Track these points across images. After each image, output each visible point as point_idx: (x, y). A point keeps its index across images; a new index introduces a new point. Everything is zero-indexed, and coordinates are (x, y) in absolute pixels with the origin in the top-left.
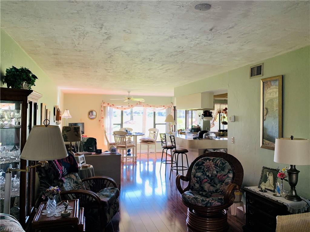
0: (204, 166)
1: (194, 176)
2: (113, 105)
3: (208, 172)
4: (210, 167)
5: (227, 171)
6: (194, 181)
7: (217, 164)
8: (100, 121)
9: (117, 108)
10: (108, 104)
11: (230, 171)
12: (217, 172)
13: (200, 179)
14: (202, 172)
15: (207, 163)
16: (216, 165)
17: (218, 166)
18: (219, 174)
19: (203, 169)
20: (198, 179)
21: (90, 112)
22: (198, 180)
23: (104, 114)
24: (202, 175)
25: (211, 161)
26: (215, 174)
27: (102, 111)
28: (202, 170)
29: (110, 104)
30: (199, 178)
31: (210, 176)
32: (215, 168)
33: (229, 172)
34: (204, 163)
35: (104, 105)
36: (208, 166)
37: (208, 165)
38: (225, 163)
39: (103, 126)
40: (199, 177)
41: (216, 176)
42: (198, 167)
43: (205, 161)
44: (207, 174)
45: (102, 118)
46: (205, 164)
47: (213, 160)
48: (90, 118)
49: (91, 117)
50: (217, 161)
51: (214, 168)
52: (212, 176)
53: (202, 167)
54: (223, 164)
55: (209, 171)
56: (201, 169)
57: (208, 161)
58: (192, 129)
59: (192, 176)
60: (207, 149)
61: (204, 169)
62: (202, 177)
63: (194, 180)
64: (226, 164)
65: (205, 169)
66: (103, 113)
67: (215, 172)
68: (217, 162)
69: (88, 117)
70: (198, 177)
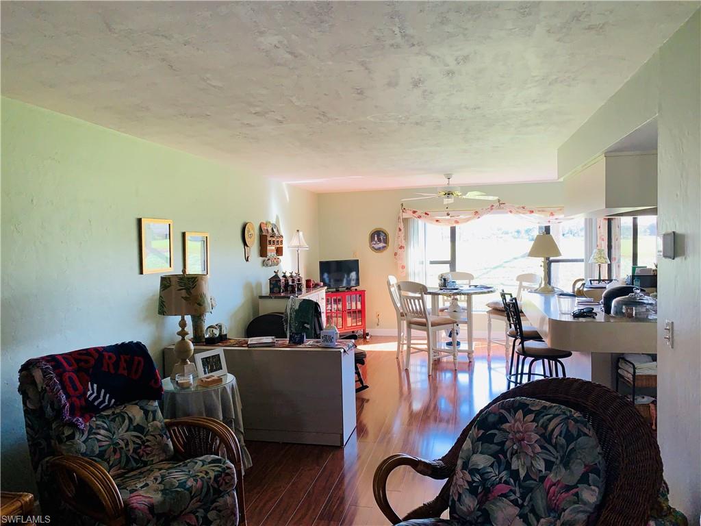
0: (504, 431)
1: (465, 466)
2: (426, 214)
3: (518, 458)
4: (523, 440)
5: (578, 469)
6: (460, 482)
7: (547, 434)
8: (396, 254)
9: (437, 221)
10: (414, 212)
11: (592, 476)
12: (549, 465)
13: (484, 480)
14: (494, 455)
15: (516, 422)
16: (546, 438)
17: (550, 443)
18: (552, 477)
19: (497, 444)
20: (477, 478)
21: (375, 232)
22: (475, 482)
23: (406, 238)
24: (492, 466)
25: (531, 417)
26: (541, 471)
27: (400, 230)
28: (495, 448)
29: (418, 213)
30: (482, 475)
31: (522, 474)
32: (542, 447)
33: (584, 479)
34: (503, 420)
35: (405, 215)
36: (518, 435)
37: (519, 432)
38: (579, 436)
39: (403, 267)
40: (482, 473)
41: (543, 479)
42: (481, 432)
43: (510, 413)
44: (513, 467)
45: (401, 247)
46: (508, 424)
47: (538, 414)
48: (373, 247)
49: (376, 246)
50: (550, 420)
51: (536, 445)
52: (527, 477)
53: (496, 434)
54: (569, 438)
55: (522, 455)
56: (492, 443)
57: (520, 414)
58: (633, 277)
59: (460, 462)
60: (623, 354)
61: (502, 444)
62: (493, 474)
63: (461, 478)
64: (582, 439)
65: (508, 443)
66: (402, 234)
67: (541, 465)
68: (550, 427)
69: (370, 245)
70: (478, 471)
